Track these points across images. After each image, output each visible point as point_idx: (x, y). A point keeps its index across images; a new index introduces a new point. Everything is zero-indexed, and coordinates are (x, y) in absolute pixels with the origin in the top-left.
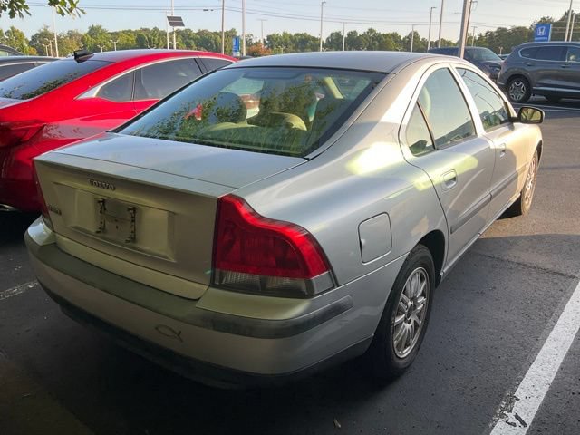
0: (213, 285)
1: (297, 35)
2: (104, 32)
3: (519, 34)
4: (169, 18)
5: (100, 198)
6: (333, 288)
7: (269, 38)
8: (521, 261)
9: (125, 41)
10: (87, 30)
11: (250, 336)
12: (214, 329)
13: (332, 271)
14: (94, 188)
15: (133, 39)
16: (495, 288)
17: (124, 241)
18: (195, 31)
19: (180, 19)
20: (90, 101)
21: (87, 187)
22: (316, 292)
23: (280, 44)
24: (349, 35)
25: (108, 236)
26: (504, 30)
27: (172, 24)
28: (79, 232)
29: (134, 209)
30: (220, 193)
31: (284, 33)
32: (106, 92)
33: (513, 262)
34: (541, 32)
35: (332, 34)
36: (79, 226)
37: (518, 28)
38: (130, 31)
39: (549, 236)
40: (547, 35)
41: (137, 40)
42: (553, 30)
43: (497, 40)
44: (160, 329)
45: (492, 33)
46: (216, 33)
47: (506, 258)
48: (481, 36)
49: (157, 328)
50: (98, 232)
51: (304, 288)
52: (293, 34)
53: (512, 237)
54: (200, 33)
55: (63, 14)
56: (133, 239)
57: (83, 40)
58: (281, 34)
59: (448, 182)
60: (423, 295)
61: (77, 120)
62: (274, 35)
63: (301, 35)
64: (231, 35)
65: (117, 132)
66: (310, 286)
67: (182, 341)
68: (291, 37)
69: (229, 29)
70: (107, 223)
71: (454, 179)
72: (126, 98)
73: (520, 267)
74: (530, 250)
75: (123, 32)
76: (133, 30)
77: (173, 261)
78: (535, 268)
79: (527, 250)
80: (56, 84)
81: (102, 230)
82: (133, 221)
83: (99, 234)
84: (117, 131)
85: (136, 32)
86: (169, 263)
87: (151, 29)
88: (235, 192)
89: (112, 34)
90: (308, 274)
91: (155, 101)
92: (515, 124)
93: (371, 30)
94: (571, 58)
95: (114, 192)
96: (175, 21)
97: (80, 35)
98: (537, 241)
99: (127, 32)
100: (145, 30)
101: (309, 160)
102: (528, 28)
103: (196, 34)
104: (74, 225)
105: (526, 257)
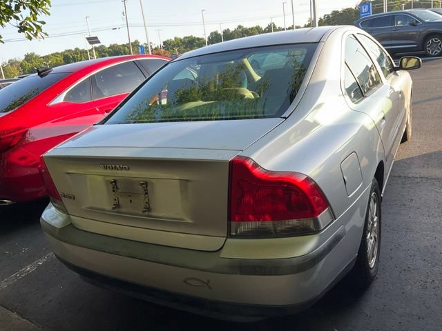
0: (229, 236)
1: (186, 38)
2: (37, 57)
3: (348, 13)
4: (88, 39)
5: (111, 179)
6: (332, 221)
7: (164, 43)
8: (422, 176)
9: (55, 62)
10: (24, 58)
11: (276, 274)
12: (242, 274)
13: (331, 207)
14: (108, 172)
15: (61, 58)
16: (412, 200)
17: (141, 212)
18: (108, 46)
19: (96, 38)
20: (59, 106)
21: (101, 171)
22: (322, 228)
23: (174, 46)
24: (224, 33)
25: (123, 210)
26: (337, 12)
27: (91, 43)
28: (95, 211)
29: (146, 183)
30: (229, 157)
31: (175, 38)
32: (71, 97)
33: (417, 178)
34: (365, 10)
35: (211, 34)
36: (93, 206)
37: (347, 9)
38: (57, 53)
39: (435, 153)
40: (369, 11)
41: (64, 59)
42: (373, 7)
43: (333, 20)
44: (188, 282)
45: (328, 16)
46: (123, 45)
47: (410, 175)
48: (321, 19)
49: (185, 282)
50: (113, 208)
51: (312, 226)
52: (182, 38)
53: (407, 159)
54: (112, 47)
55: (30, 38)
56: (149, 209)
57: (21, 65)
58: (173, 39)
59: (381, 121)
60: (376, 215)
61: (49, 123)
62: (168, 40)
63: (189, 37)
64: (136, 44)
65: (103, 124)
66: (317, 223)
67: (210, 288)
68: (181, 40)
69: (133, 41)
70: (120, 199)
71: (384, 118)
72: (86, 99)
73: (424, 180)
74: (425, 166)
75: (52, 55)
76: (60, 52)
77: (190, 221)
78: (435, 179)
79: (424, 166)
80: (22, 100)
81: (117, 206)
82: (146, 194)
83: (115, 210)
84: (103, 122)
85: (62, 54)
86: (187, 224)
87: (73, 49)
88: (240, 153)
89: (43, 57)
90: (313, 213)
91: (126, 95)
92: (397, 72)
93: (240, 27)
94: (399, 23)
95: (129, 172)
96: (93, 40)
97: (18, 62)
98: (428, 159)
99: (55, 55)
100: (69, 51)
101: (286, 118)
102: (354, 8)
103: (109, 48)
104: (88, 206)
105: (425, 172)
